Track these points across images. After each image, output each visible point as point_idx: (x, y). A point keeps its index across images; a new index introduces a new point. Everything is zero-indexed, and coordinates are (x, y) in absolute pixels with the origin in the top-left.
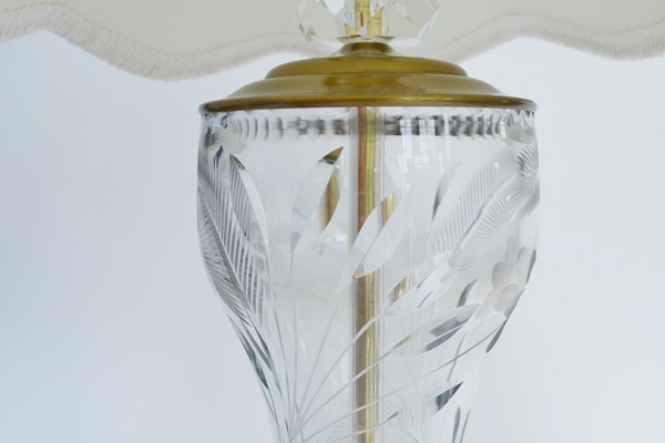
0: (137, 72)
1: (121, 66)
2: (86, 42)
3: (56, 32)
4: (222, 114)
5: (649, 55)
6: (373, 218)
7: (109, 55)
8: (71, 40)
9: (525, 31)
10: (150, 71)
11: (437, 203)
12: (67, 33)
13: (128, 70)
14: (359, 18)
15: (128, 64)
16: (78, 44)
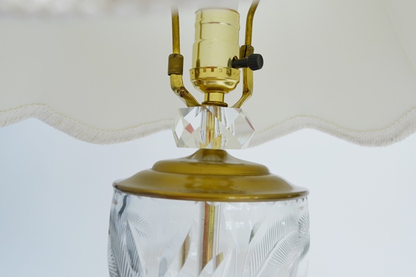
0: (84, 140)
1: (76, 137)
2: (56, 124)
3: (39, 119)
4: (124, 194)
5: (379, 145)
6: (210, 264)
7: (69, 131)
8: (48, 123)
9: (309, 125)
10: (92, 140)
11: (252, 236)
12: (45, 119)
13: (80, 139)
14: (208, 134)
15: (80, 136)
16: (51, 125)
